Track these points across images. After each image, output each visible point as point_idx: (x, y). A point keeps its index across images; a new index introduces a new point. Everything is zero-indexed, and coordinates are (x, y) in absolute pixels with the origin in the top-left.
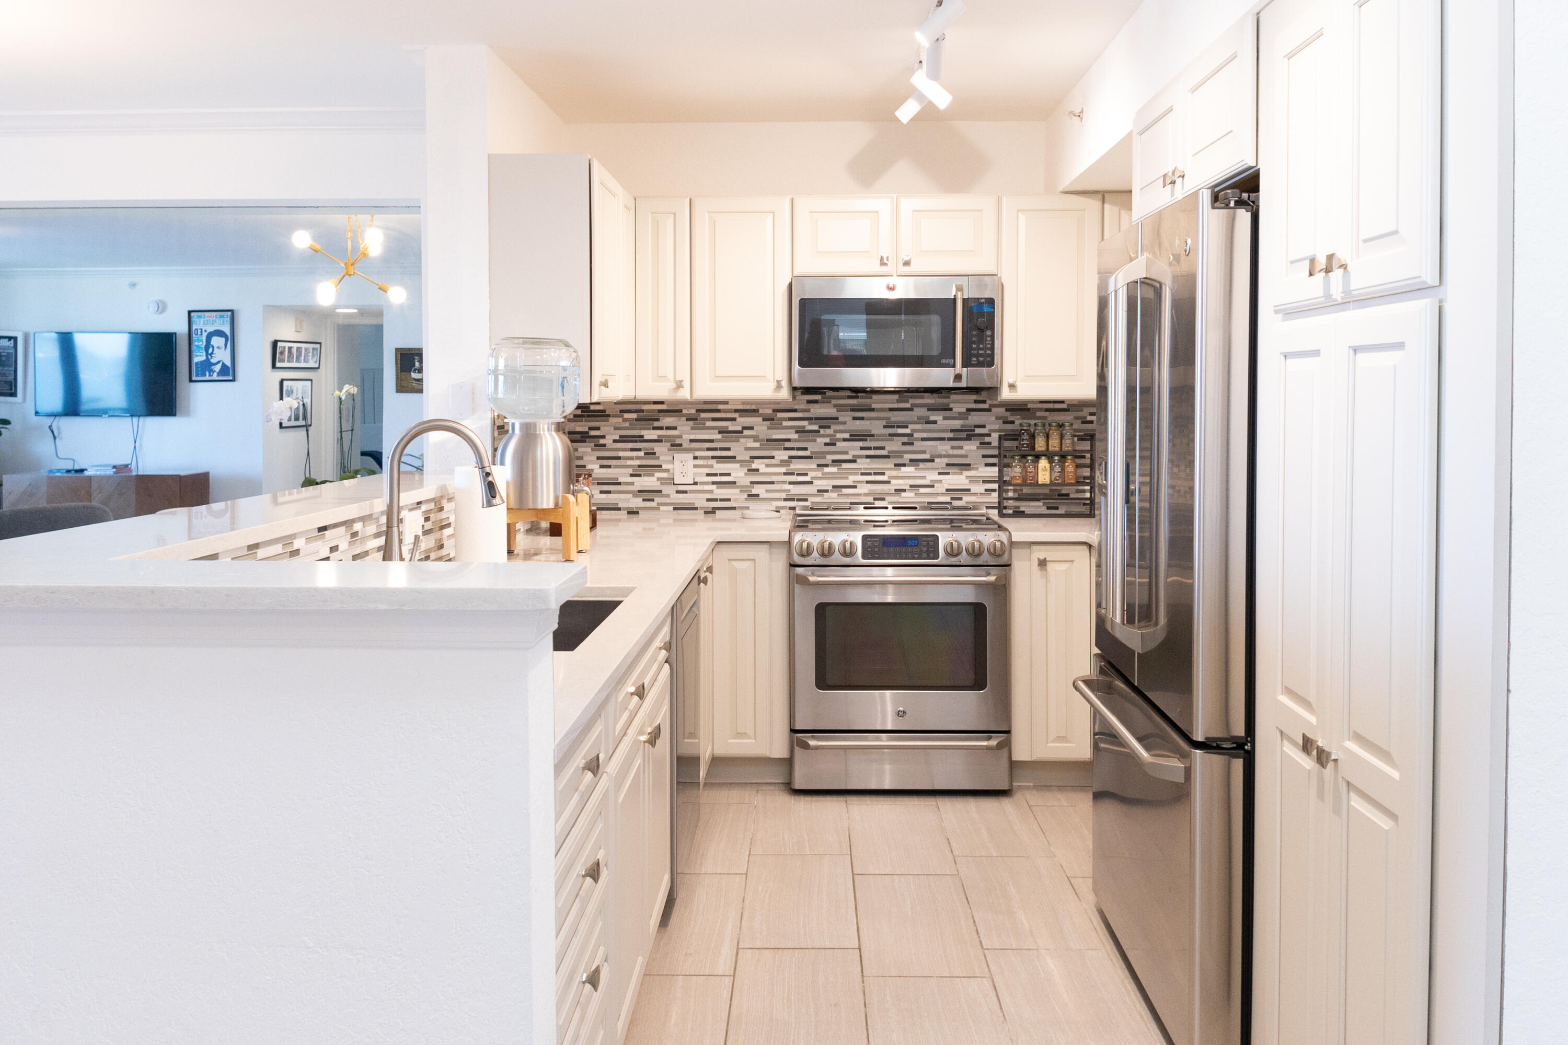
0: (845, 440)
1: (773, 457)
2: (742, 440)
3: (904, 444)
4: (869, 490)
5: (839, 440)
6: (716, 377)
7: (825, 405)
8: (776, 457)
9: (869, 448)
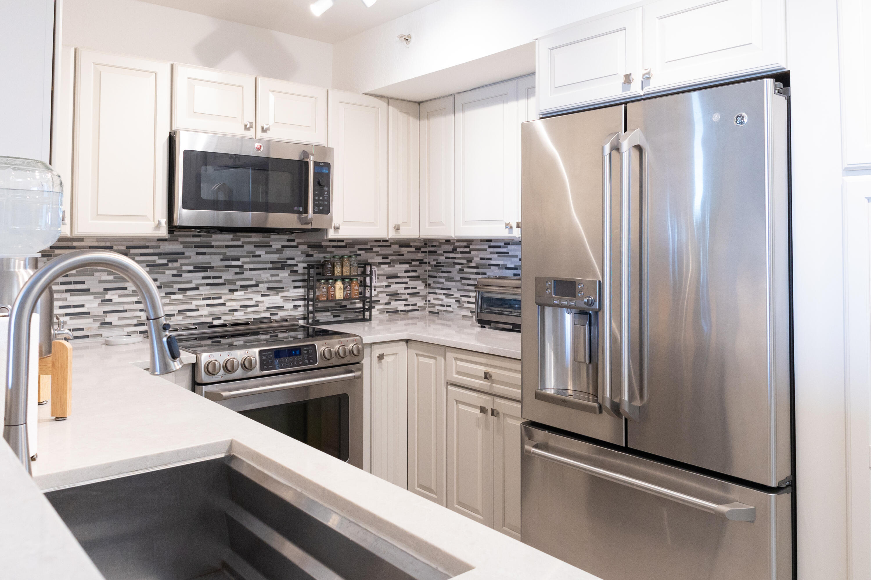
0: (190, 271)
1: (126, 288)
2: (96, 274)
3: (236, 273)
4: (209, 312)
5: (185, 272)
6: (98, 215)
7: (173, 242)
8: (128, 288)
9: (209, 278)
